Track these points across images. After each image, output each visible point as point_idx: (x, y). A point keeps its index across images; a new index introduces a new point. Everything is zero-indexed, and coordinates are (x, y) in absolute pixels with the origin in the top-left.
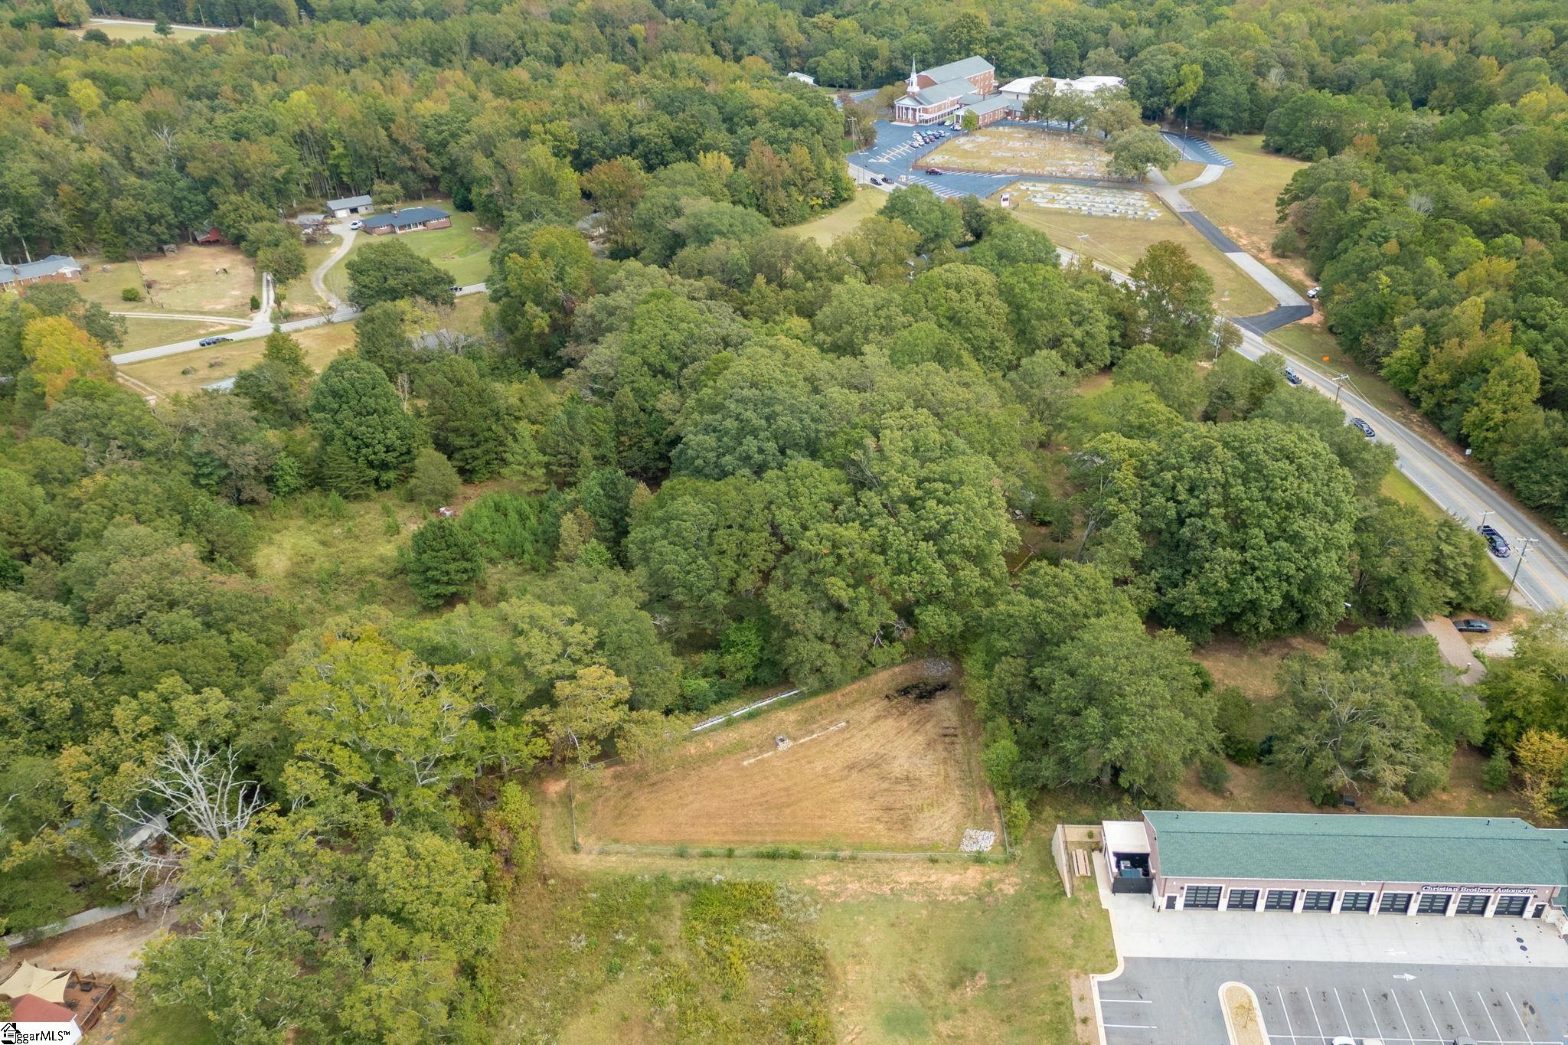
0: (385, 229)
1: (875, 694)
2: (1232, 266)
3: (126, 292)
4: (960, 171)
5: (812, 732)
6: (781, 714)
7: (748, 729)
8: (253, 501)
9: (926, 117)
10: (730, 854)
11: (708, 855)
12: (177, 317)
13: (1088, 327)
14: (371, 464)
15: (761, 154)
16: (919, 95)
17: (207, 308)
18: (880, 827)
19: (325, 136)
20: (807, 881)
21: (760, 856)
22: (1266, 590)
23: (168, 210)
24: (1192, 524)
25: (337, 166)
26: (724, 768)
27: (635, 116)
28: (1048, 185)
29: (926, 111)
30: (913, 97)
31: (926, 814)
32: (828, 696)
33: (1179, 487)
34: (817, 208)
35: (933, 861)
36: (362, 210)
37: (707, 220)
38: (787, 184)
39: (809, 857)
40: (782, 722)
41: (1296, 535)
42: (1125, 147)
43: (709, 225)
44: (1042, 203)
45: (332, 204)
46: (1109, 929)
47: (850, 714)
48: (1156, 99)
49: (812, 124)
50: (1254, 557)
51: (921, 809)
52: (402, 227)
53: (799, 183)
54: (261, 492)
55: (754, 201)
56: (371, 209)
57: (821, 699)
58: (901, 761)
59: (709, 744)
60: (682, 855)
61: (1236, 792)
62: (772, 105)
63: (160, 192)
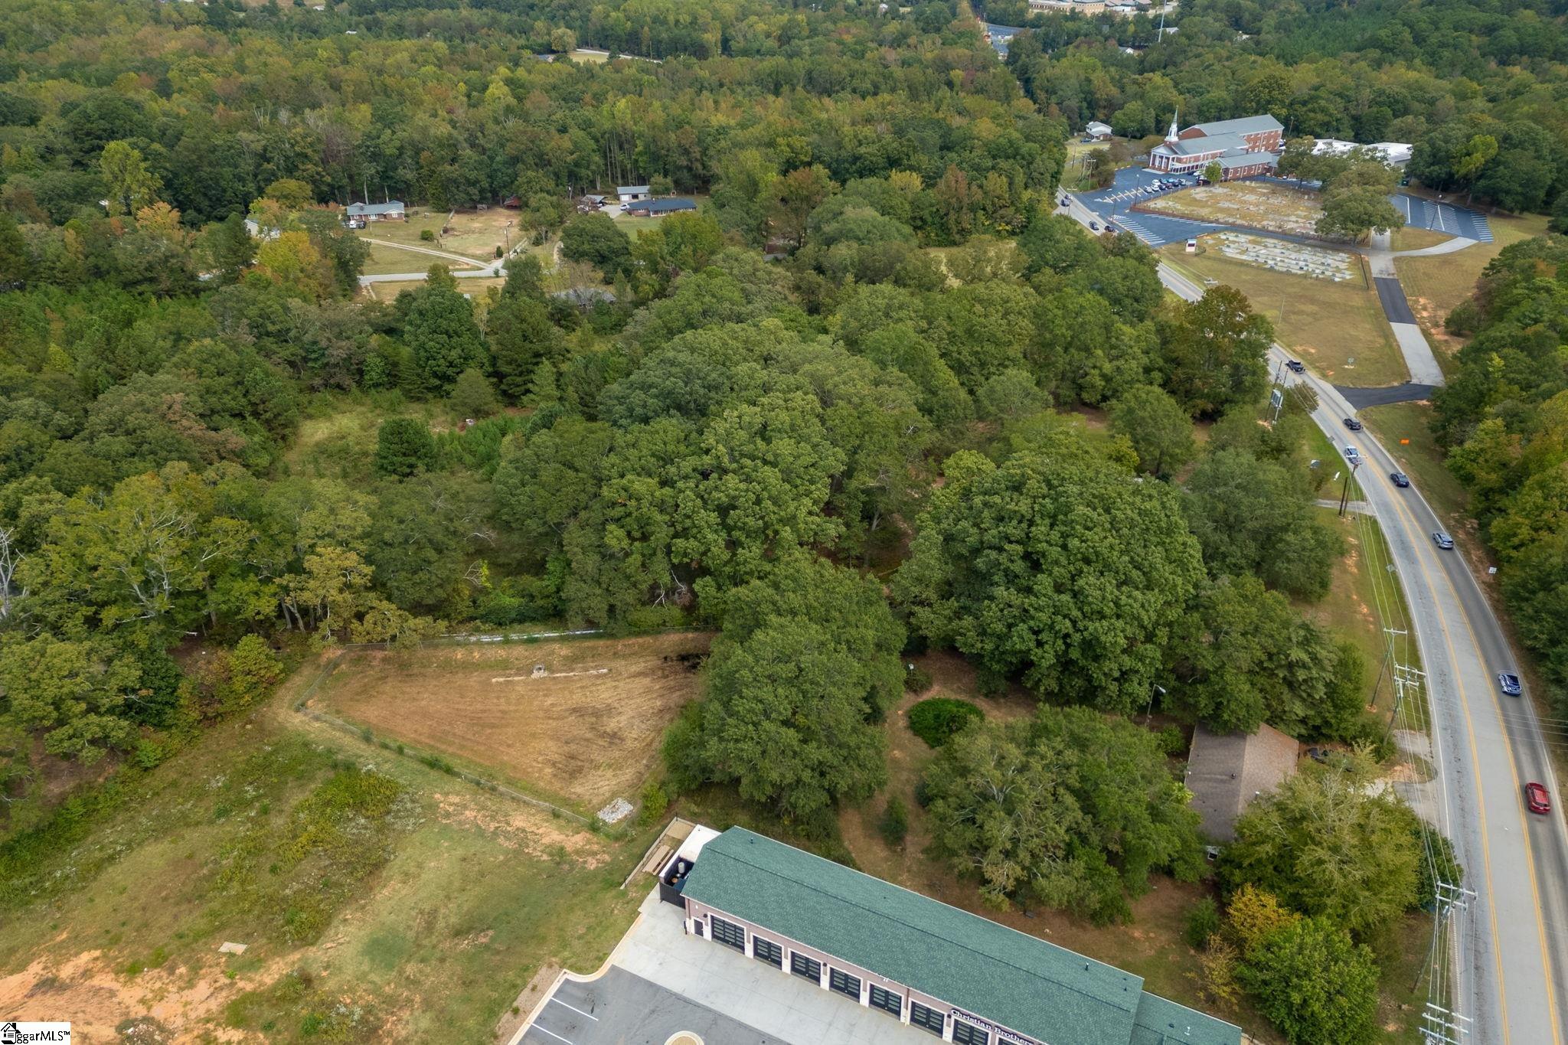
0: (642, 211)
1: (656, 653)
2: (1388, 336)
3: (424, 233)
4: (1174, 216)
5: (573, 670)
6: (556, 646)
7: (519, 651)
8: (339, 386)
9: (1178, 166)
10: (400, 751)
11: (385, 747)
12: (444, 255)
13: (1121, 363)
14: (435, 375)
15: (954, 178)
16: (1177, 144)
17: (470, 252)
18: (548, 770)
19: (633, 137)
20: (437, 796)
21: (423, 761)
22: (1040, 644)
23: (482, 177)
24: (987, 556)
25: (636, 161)
26: (474, 679)
27: (866, 138)
28: (1251, 238)
29: (1179, 160)
30: (1170, 147)
31: (600, 773)
32: (609, 642)
33: (986, 513)
34: (1004, 233)
35: (556, 815)
36: (641, 198)
37: (852, 226)
38: (973, 209)
39: (457, 775)
40: (552, 653)
41: (1081, 590)
42: (1339, 206)
43: (851, 230)
44: (1231, 252)
45: (620, 190)
46: (623, 933)
47: (619, 664)
48: (1436, 168)
49: (1023, 158)
50: (1031, 605)
51: (597, 767)
52: (656, 212)
53: (990, 209)
54: (347, 381)
55: (937, 220)
56: (649, 197)
57: (601, 642)
58: (623, 718)
59: (476, 655)
60: (367, 739)
61: (910, 849)
62: (991, 137)
63: (481, 163)
